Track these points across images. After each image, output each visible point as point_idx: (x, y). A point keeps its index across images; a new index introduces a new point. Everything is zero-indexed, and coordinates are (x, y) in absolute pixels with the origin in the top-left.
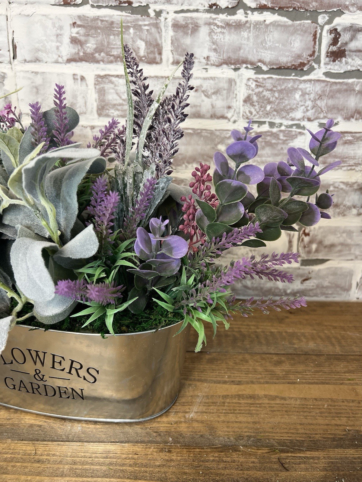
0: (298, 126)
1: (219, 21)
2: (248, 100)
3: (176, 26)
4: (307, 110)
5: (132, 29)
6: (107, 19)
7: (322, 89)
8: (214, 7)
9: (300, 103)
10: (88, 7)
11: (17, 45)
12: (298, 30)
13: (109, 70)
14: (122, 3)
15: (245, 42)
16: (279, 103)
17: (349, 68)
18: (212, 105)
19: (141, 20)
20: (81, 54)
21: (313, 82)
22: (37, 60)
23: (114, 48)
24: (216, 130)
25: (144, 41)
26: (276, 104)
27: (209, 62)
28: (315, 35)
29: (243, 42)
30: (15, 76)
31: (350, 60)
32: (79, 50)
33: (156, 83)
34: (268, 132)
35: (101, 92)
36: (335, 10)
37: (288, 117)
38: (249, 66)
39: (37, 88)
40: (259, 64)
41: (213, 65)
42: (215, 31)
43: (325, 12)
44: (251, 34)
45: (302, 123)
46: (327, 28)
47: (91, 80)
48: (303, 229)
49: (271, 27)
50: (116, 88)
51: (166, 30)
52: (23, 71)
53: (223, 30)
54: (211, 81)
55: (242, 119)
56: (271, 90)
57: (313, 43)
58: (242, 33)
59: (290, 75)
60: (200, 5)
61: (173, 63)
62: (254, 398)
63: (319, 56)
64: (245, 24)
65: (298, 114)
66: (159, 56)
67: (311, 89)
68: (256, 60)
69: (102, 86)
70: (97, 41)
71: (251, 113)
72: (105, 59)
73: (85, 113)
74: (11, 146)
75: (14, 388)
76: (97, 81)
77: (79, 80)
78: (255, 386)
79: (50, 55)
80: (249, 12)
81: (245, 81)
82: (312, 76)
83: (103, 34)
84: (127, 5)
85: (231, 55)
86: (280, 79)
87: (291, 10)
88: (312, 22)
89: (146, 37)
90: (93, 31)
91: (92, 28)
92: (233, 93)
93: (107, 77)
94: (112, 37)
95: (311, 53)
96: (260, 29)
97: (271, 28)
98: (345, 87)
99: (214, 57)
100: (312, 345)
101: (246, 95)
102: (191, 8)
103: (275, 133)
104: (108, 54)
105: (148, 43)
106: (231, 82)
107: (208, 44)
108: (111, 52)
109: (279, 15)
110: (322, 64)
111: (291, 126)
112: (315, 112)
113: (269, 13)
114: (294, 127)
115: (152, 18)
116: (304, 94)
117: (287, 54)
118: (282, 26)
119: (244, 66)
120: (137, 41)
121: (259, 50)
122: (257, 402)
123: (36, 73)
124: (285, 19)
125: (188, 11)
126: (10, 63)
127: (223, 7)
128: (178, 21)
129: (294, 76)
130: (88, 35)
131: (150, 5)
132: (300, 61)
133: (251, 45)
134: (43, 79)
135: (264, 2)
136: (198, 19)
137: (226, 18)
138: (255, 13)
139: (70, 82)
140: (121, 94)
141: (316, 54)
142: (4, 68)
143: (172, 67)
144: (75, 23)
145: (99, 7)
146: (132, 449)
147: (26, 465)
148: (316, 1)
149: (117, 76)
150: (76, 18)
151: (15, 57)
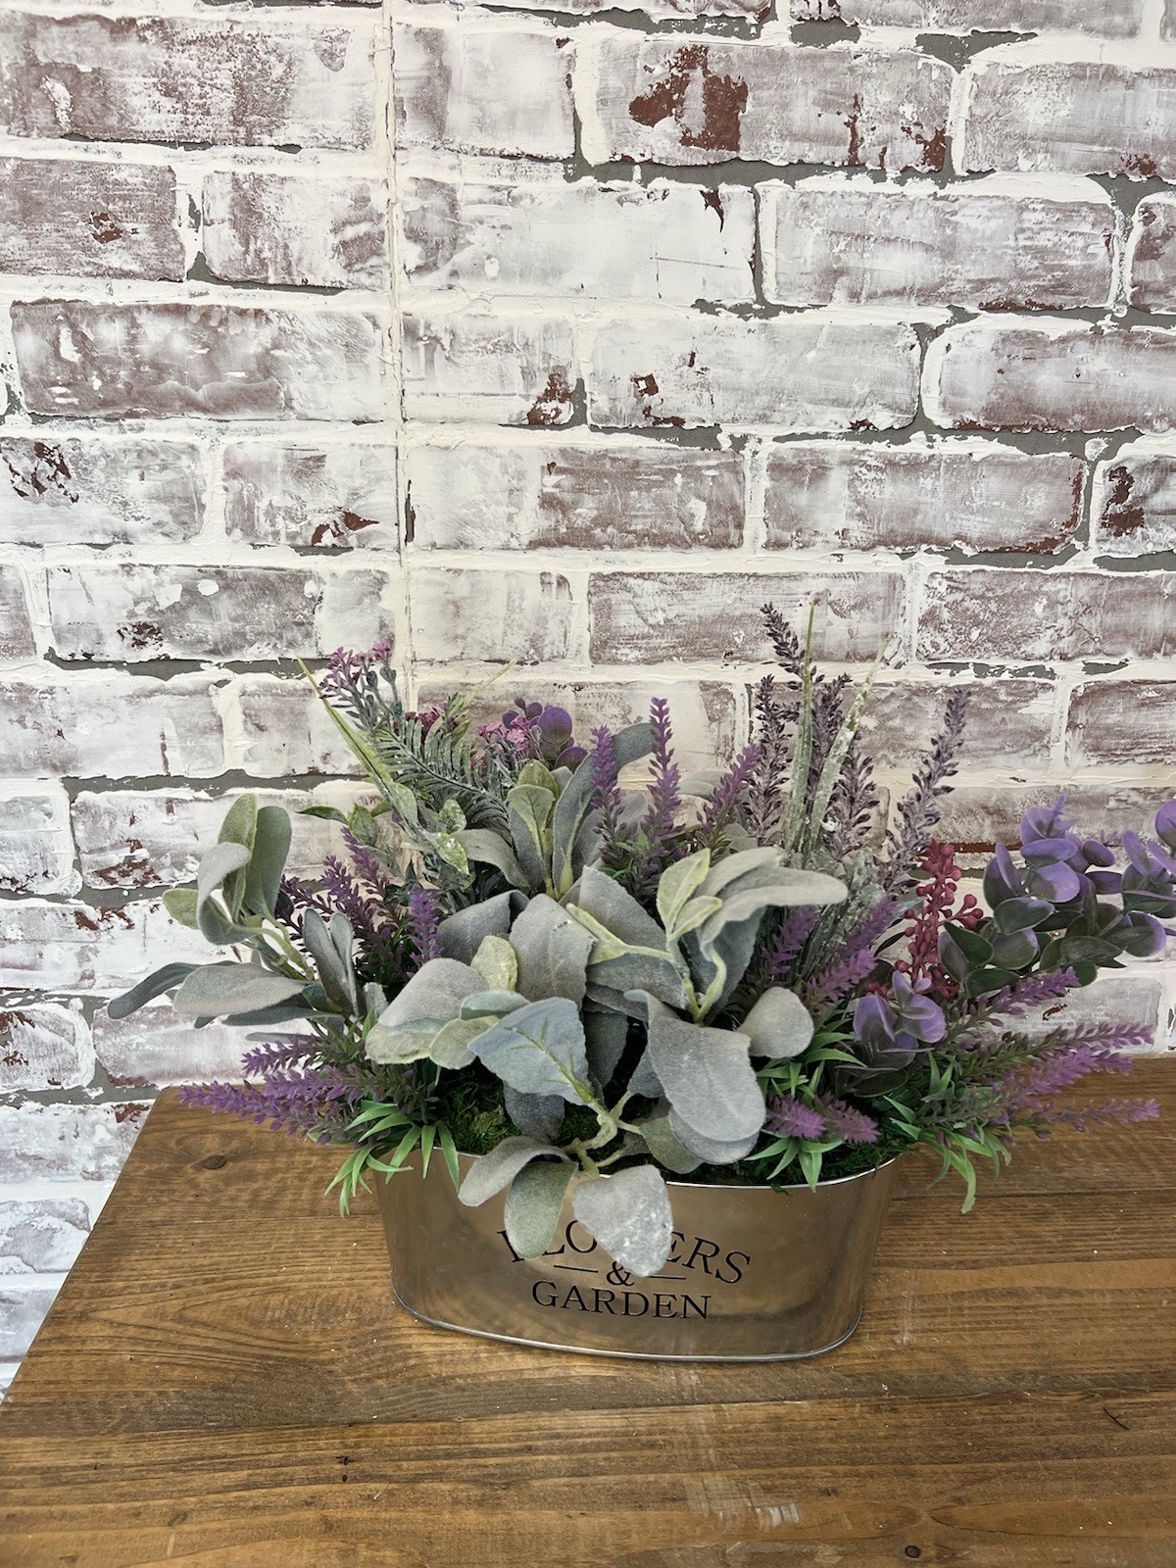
0: (1040, 671)
1: (871, 456)
2: (929, 619)
3: (777, 468)
4: (1060, 638)
5: (679, 475)
6: (624, 455)
7: (1092, 592)
8: (862, 429)
9: (1044, 622)
10: (582, 430)
11: (416, 513)
12: (1041, 472)
13: (623, 562)
14: (661, 422)
15: (928, 499)
16: (998, 624)
17: (1150, 548)
18: (850, 632)
19: (701, 458)
20: (563, 530)
21: (1072, 579)
22: (461, 544)
25: (704, 500)
26: (992, 625)
27: (847, 542)
28: (1078, 483)
29: (922, 499)
30: (407, 579)
31: (1151, 532)
32: (557, 521)
33: (727, 587)
34: (973, 685)
35: (603, 612)
36: (1123, 428)
37: (1017, 652)
38: (934, 548)
39: (456, 604)
40: (957, 543)
41: (855, 547)
42: (863, 478)
43: (1101, 434)
44: (940, 483)
45: (1048, 665)
46: (1103, 465)
47: (580, 585)
49: (985, 467)
50: (637, 600)
51: (755, 476)
52: (426, 568)
53: (879, 475)
54: (851, 582)
55: (915, 660)
56: (982, 597)
57: (1074, 497)
58: (921, 480)
59: (1024, 565)
60: (832, 425)
61: (766, 546)
62: (1017, 1296)
63: (1086, 525)
64: (927, 462)
65: (1041, 646)
66: (738, 531)
67: (1068, 593)
68: (950, 536)
69: (605, 596)
70: (600, 501)
71: (936, 646)
72: (615, 540)
73: (563, 657)
75: (553, 1304)
76: (595, 586)
77: (555, 584)
78: (1010, 1270)
79: (492, 532)
80: (937, 437)
81: (924, 580)
82: (1069, 567)
83: (613, 489)
84: (671, 425)
85: (894, 524)
86: (1001, 574)
87: (1027, 431)
88: (1073, 456)
89: (711, 492)
90: (592, 482)
92: (898, 604)
93: (618, 577)
94: (634, 493)
95: (1068, 518)
96: (959, 472)
97: (984, 470)
98: (1141, 587)
99: (858, 531)
100: (1099, 1171)
101: (926, 608)
102: (813, 430)
103: (989, 688)
104: (623, 529)
105: (714, 505)
106: (894, 582)
107: (845, 504)
108: (630, 525)
109: (1000, 441)
110: (1092, 542)
111: (1024, 672)
112: (1078, 640)
113: (980, 438)
114: (1031, 674)
115: (724, 452)
116: (1052, 604)
117: (1017, 521)
118: (1007, 465)
119: (924, 547)
120: (689, 501)
121: (956, 514)
122: (1026, 1303)
123: (458, 572)
124: (1014, 450)
125: (804, 436)
126: (398, 550)
127: (882, 428)
128: (782, 459)
129: (1031, 567)
130: (581, 490)
131: (722, 426)
132: (1046, 535)
133: (940, 504)
134: (473, 585)
135: (969, 417)
136: (825, 452)
137: (887, 449)
138: (951, 438)
139: (533, 589)
140: (647, 615)
141: (1080, 520)
142: (384, 562)
143: (763, 554)
144: (553, 464)
145: (608, 430)
146: (819, 1409)
147: (630, 1454)
148: (1082, 412)
149: (641, 575)
150: (556, 454)
151: (409, 537)
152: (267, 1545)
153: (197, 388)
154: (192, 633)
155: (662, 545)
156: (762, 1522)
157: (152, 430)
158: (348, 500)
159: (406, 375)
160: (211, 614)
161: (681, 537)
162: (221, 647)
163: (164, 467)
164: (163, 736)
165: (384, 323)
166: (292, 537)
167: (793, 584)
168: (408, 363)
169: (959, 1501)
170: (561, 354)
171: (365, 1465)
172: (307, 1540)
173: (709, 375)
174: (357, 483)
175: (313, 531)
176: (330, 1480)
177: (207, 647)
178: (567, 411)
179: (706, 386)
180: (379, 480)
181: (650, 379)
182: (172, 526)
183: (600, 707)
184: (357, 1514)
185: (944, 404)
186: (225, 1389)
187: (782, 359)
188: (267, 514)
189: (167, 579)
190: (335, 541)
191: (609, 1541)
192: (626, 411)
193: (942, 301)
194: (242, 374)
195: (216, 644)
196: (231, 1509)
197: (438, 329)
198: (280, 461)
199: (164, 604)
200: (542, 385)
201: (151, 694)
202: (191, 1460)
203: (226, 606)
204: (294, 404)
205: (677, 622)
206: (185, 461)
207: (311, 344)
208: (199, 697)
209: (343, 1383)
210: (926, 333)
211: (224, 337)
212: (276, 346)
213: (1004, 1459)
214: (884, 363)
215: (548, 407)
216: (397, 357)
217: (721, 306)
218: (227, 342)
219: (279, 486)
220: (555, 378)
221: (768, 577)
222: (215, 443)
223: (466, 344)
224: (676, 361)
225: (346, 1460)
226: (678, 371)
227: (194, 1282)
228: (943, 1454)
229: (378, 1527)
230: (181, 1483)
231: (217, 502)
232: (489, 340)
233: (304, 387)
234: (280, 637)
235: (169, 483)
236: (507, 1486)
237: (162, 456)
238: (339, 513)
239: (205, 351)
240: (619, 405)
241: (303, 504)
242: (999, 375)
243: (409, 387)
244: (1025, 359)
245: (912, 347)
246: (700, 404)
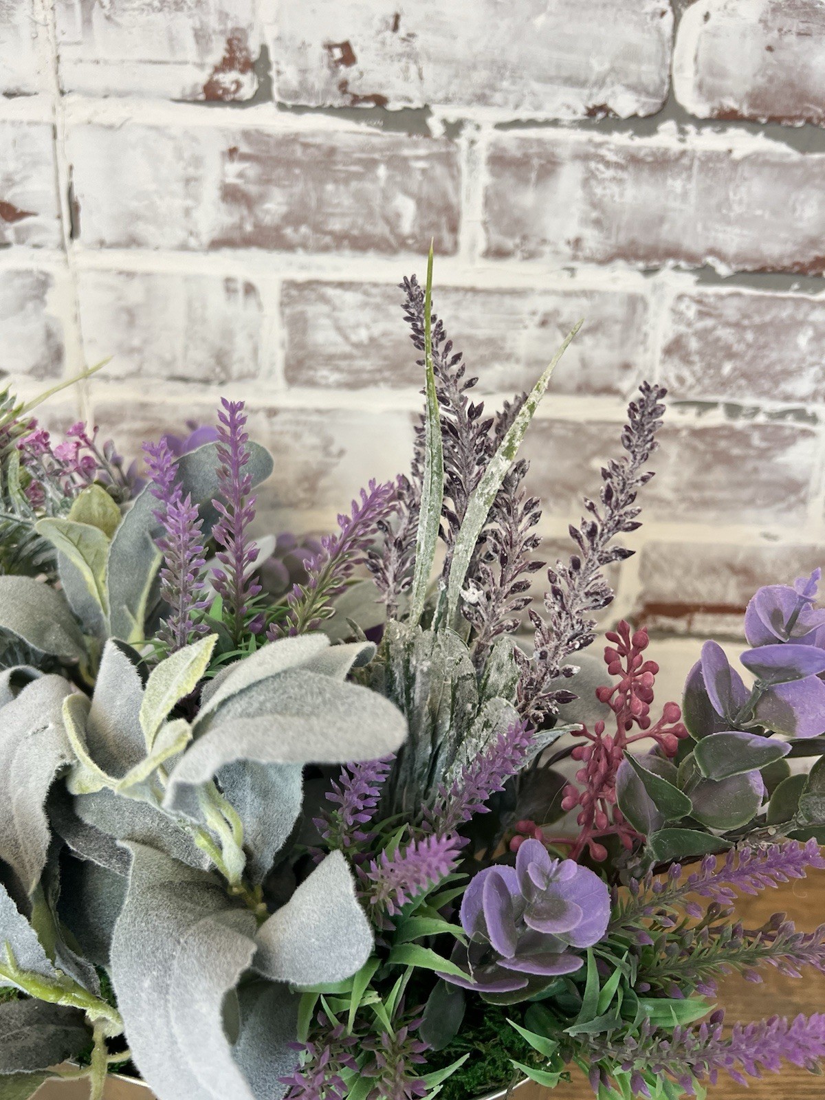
0: (800, 415)
1: (609, 150)
2: (675, 349)
3: (499, 161)
5: (382, 167)
6: (318, 141)
8: (600, 115)
9: (809, 357)
10: (269, 108)
11: (81, 204)
12: (814, 176)
13: (320, 268)
14: (361, 101)
15: (677, 204)
16: (754, 358)
18: (583, 361)
19: (408, 146)
20: (249, 228)
22: (132, 242)
23: (332, 215)
24: (590, 423)
25: (412, 197)
26: (747, 358)
27: (580, 254)
29: (671, 204)
30: (75, 281)
32: (242, 218)
34: (723, 428)
35: (297, 325)
37: (776, 392)
38: (683, 264)
39: (130, 312)
40: (710, 260)
41: (589, 260)
42: (600, 176)
44: (692, 186)
45: (811, 408)
47: (270, 294)
49: (747, 168)
50: (337, 314)
51: (471, 172)
52: (95, 269)
53: (620, 174)
54: (584, 302)
56: (737, 325)
58: (670, 181)
59: (788, 289)
60: (564, 110)
61: (486, 255)
64: (678, 159)
65: (803, 386)
66: (452, 236)
68: (702, 250)
69: (299, 308)
70: (291, 196)
71: (681, 380)
72: (311, 242)
73: (254, 377)
74: (87, 546)
76: (287, 295)
77: (241, 292)
79: (167, 229)
80: (690, 128)
81: (669, 301)
83: (306, 180)
84: (371, 105)
85: (638, 235)
86: (761, 298)
87: (800, 124)
89: (420, 188)
90: (280, 172)
91: (278, 162)
92: (639, 330)
93: (314, 286)
94: (330, 187)
96: (716, 173)
97: (746, 170)
99: (593, 240)
101: (671, 336)
102: (541, 116)
103: (740, 432)
104: (318, 229)
105: (424, 204)
106: (634, 303)
107: (578, 207)
108: (327, 224)
109: (766, 136)
111: (782, 415)
113: (742, 131)
114: (790, 418)
115: (436, 141)
116: (819, 336)
117: (783, 235)
118: (773, 165)
119: (671, 263)
120: (395, 197)
121: (709, 224)
123: (130, 275)
124: (781, 148)
125: (531, 123)
126: (62, 247)
127: (624, 115)
128: (504, 150)
129: (797, 291)
130: (268, 181)
131: (434, 108)
132: (817, 253)
133: (692, 210)
134: (148, 291)
135: (730, 103)
136: (555, 143)
137: (629, 142)
138: (707, 131)
139: (216, 297)
140: (348, 331)
142: (46, 261)
143: (482, 264)
144: (235, 149)
145: (299, 110)
149: (341, 285)
150: (238, 137)
151: (74, 233)
155: (364, 249)
158: (2, 188)
159: (61, 38)
161: (386, 241)
167: (517, 303)
168: (62, 25)
170: (240, 14)
173: (417, 43)
174: (11, 166)
178: (249, 84)
179: (412, 56)
180: (35, 164)
181: (346, 46)
183: (297, 436)
185: (700, 86)
187: (504, 24)
192: (319, 86)
200: (218, 52)
205: (384, 341)
214: (629, 34)
215: (227, 79)
216: (50, 17)
220: (235, 43)
221: (488, 292)
224: (377, 24)
226: (380, 37)
240: (311, 78)
242: (768, 54)
243: (65, 53)
244: (799, 34)
245: (663, 14)
246: (406, 79)
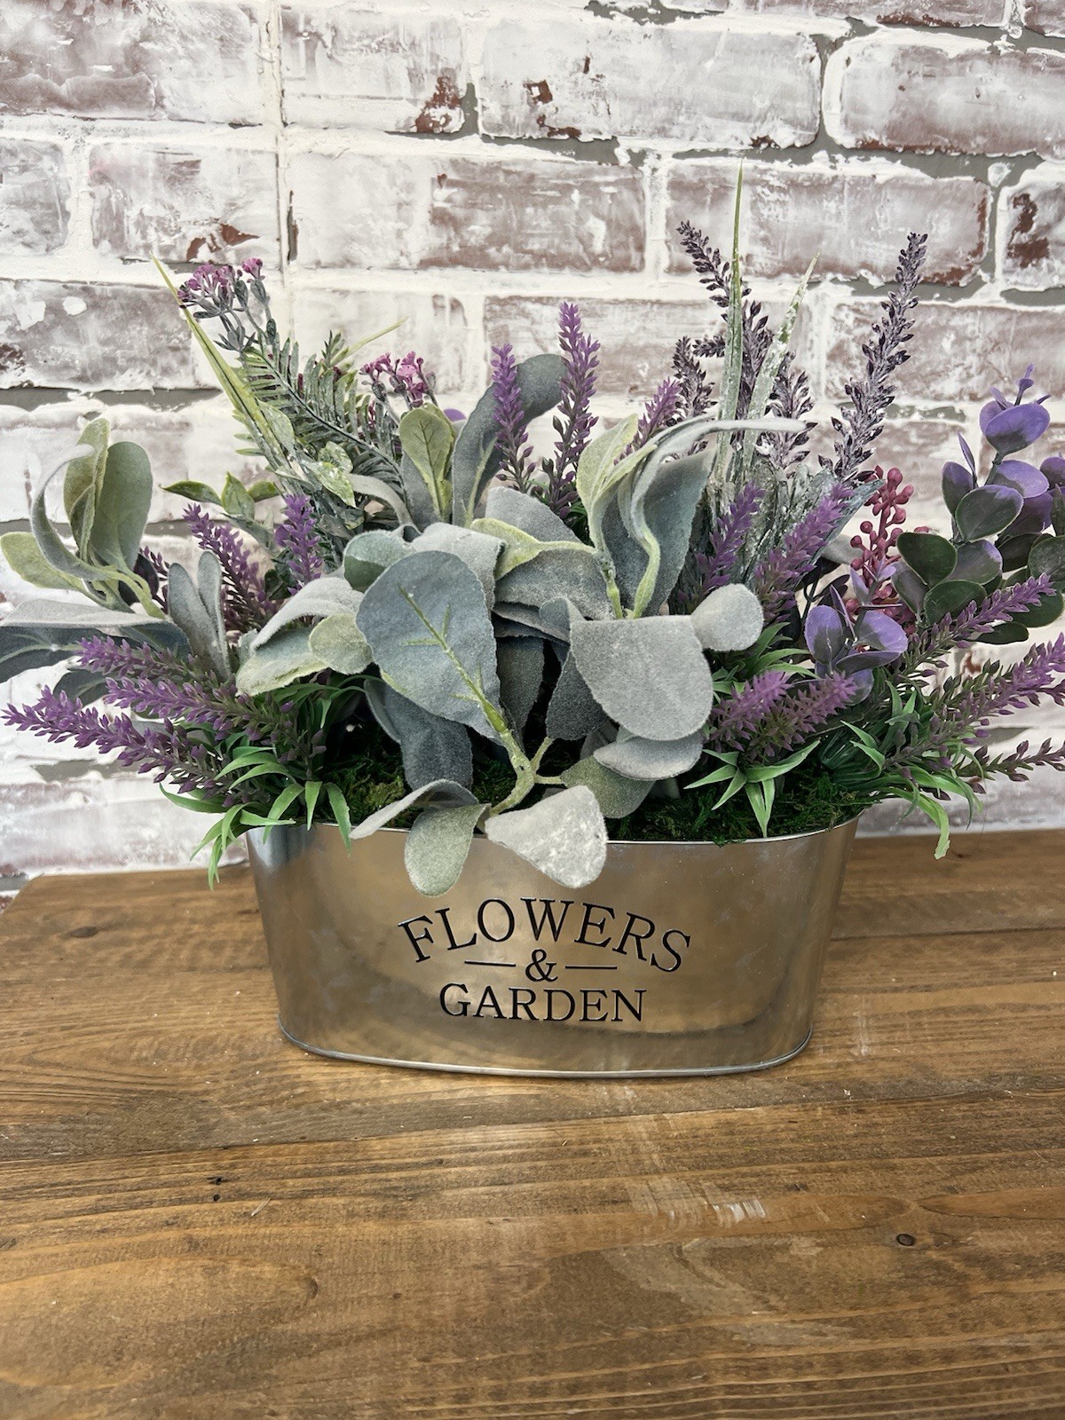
0: (949, 413)
1: (773, 176)
2: (837, 354)
3: (678, 186)
4: (969, 376)
5: (576, 192)
6: (519, 168)
7: (1000, 328)
8: (764, 146)
9: (953, 359)
10: (474, 140)
11: (299, 227)
12: (945, 197)
13: (520, 285)
14: (556, 133)
15: (833, 223)
17: (1056, 281)
19: (598, 173)
20: (456, 248)
21: (979, 312)
22: (347, 262)
23: (533, 235)
25: (603, 219)
27: (751, 268)
28: (982, 209)
29: (827, 223)
30: (291, 300)
31: (1057, 264)
32: (449, 239)
33: (630, 314)
34: (884, 426)
35: (500, 339)
36: (1024, 153)
37: (927, 392)
38: (840, 277)
40: (863, 272)
41: (759, 274)
42: (766, 199)
43: (1003, 159)
44: (844, 207)
45: (958, 407)
46: (1007, 192)
47: (475, 309)
48: (967, 655)
49: (889, 191)
50: (536, 327)
51: (654, 196)
52: (311, 289)
53: (783, 197)
55: (824, 398)
57: (979, 225)
58: (825, 203)
59: (931, 298)
60: (733, 140)
61: (670, 270)
63: (991, 255)
64: (831, 184)
65: (950, 386)
66: (639, 254)
67: (976, 328)
68: (855, 264)
69: (502, 322)
70: (495, 218)
72: (511, 261)
73: (459, 389)
75: (464, 1013)
76: (490, 310)
77: (448, 308)
79: (380, 250)
80: (839, 157)
81: (830, 311)
82: (976, 300)
83: (508, 204)
84: (566, 137)
85: (799, 250)
87: (931, 152)
88: (976, 180)
89: (610, 211)
90: (485, 196)
91: (483, 188)
92: (806, 337)
93: (515, 301)
94: (530, 210)
95: (973, 246)
96: (863, 196)
97: (888, 193)
98: (1048, 323)
99: (762, 256)
100: (1044, 912)
101: (834, 342)
102: (713, 147)
103: (899, 430)
104: (519, 249)
105: (614, 225)
106: (801, 312)
107: (748, 227)
108: (527, 244)
109: (903, 163)
110: (998, 272)
111: (934, 413)
112: (987, 379)
113: (882, 159)
114: (941, 415)
115: (623, 168)
116: (960, 340)
118: (912, 188)
119: (830, 276)
120: (587, 219)
121: (861, 240)
122: (989, 1017)
123: (344, 293)
124: (916, 173)
125: (705, 153)
126: (280, 269)
127: (783, 146)
128: (683, 176)
129: (937, 299)
130: (474, 205)
131: (620, 139)
132: (953, 265)
133: (845, 228)
134: (360, 307)
135: (872, 135)
136: (726, 170)
137: (789, 169)
138: (853, 159)
139: (425, 313)
140: (546, 343)
141: (986, 250)
143: (665, 279)
144: (444, 176)
145: (501, 141)
146: (776, 1114)
147: (561, 1162)
148: (984, 135)
149: (539, 300)
150: (446, 166)
151: (292, 254)
152: (117, 1266)
153: (61, 82)
154: (57, 356)
155: (560, 267)
156: (721, 1219)
157: (11, 128)
158: (225, 212)
159: (286, 74)
160: (78, 336)
161: (580, 258)
162: (89, 373)
163: (24, 169)
164: (27, 474)
165: (261, 16)
166: (165, 251)
167: (698, 313)
168: (287, 62)
169: (952, 1190)
170: (449, 56)
171: (242, 1185)
172: (165, 1260)
173: (605, 83)
174: (235, 192)
175: (187, 245)
176: (198, 1200)
177: (74, 374)
178: (457, 119)
179: (601, 94)
180: (258, 189)
181: (543, 86)
182: (33, 236)
184: (230, 1231)
185: (846, 121)
186: (78, 1121)
187: (679, 67)
188: (138, 224)
189: (28, 295)
190: (212, 257)
191: (540, 1243)
192: (519, 120)
193: (841, 12)
194: (109, 68)
195: (84, 370)
196: (70, 1233)
197: (319, 25)
198: (151, 166)
199: (25, 324)
200: (430, 90)
201: (13, 425)
202: (27, 1188)
203: (94, 328)
204: (165, 102)
206: (47, 162)
207: (184, 37)
208: (66, 430)
209: (219, 1111)
210: (825, 45)
211: (90, 27)
212: (146, 38)
213: (994, 1150)
214: (785, 76)
215: (437, 113)
216: (275, 54)
217: (616, 9)
218: (92, 32)
219: (150, 192)
220: (445, 82)
221: (673, 305)
222: (80, 143)
223: (349, 42)
224: (570, 66)
225: (219, 1181)
226: (573, 78)
227: (50, 1030)
228: (923, 1148)
229: (254, 1243)
230: (12, 1210)
231: (82, 209)
232: (373, 38)
233: (176, 84)
234: (154, 363)
235: (30, 186)
236: (414, 1197)
237: (22, 156)
238: (216, 226)
239: (69, 42)
240: (513, 113)
241: (177, 215)
242: (900, 92)
243: (288, 87)
244: (925, 76)
245: (812, 59)
246: (596, 114)
